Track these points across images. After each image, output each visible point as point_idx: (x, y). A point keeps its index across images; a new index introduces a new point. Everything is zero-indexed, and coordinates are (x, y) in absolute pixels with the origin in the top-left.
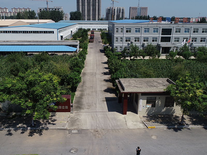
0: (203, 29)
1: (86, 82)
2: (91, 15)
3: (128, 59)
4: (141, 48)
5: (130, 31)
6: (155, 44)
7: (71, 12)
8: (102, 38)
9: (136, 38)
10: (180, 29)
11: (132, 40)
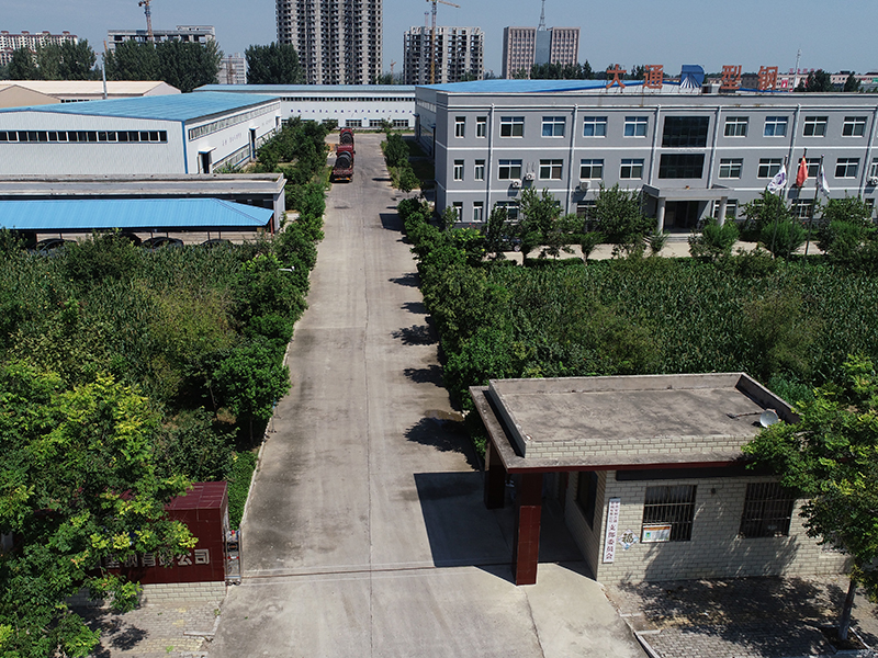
0: (847, 119)
1: (315, 387)
2: (342, 60)
3: (514, 262)
4: (572, 209)
5: (519, 131)
6: (631, 187)
7: (251, 47)
8: (390, 163)
9: (547, 162)
10: (746, 119)
11: (530, 170)
